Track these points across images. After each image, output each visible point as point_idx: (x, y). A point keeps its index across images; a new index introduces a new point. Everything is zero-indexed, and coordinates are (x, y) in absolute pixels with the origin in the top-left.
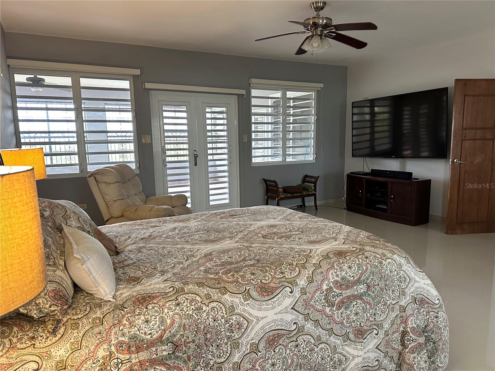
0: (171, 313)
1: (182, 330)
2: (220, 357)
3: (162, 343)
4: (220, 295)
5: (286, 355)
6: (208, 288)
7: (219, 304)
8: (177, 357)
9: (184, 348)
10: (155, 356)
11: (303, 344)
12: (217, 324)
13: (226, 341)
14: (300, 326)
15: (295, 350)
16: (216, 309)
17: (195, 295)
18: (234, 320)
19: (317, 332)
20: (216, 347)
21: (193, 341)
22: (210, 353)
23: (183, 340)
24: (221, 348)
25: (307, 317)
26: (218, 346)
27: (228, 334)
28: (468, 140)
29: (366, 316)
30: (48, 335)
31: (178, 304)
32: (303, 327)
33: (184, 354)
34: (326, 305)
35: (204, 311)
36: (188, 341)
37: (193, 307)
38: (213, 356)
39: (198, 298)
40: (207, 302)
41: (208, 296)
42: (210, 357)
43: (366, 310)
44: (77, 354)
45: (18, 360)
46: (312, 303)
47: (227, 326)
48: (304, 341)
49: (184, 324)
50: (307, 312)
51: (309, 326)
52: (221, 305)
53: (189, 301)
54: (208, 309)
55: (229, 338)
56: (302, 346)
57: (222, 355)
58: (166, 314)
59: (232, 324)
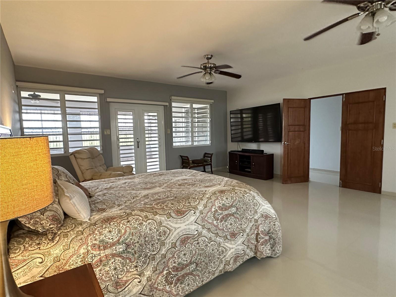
0: (124, 227)
1: (131, 236)
2: (154, 251)
3: (119, 244)
4: (153, 216)
5: (192, 249)
6: (146, 212)
7: (153, 221)
8: (128, 252)
9: (132, 247)
10: (115, 252)
11: (202, 242)
12: (152, 232)
13: (157, 241)
14: (199, 232)
15: (197, 246)
16: (151, 224)
17: (139, 216)
18: (162, 229)
19: (210, 235)
20: (151, 245)
21: (138, 242)
22: (148, 249)
23: (132, 242)
24: (154, 246)
25: (203, 227)
26: (152, 245)
27: (158, 238)
28: (291, 131)
29: (236, 225)
30: (49, 241)
31: (129, 222)
32: (201, 232)
33: (132, 250)
34: (214, 219)
35: (144, 225)
36: (134, 242)
37: (137, 223)
38: (149, 250)
39: (140, 218)
40: (145, 220)
41: (146, 217)
42: (148, 251)
43: (236, 222)
44: (67, 252)
45: (29, 257)
46: (206, 219)
47: (157, 233)
48: (202, 240)
49: (132, 233)
50: (203, 224)
51: (205, 232)
52: (154, 222)
53: (135, 220)
54: (146, 224)
55: (159, 240)
56: (201, 243)
57: (155, 250)
58: (121, 227)
59: (160, 232)
